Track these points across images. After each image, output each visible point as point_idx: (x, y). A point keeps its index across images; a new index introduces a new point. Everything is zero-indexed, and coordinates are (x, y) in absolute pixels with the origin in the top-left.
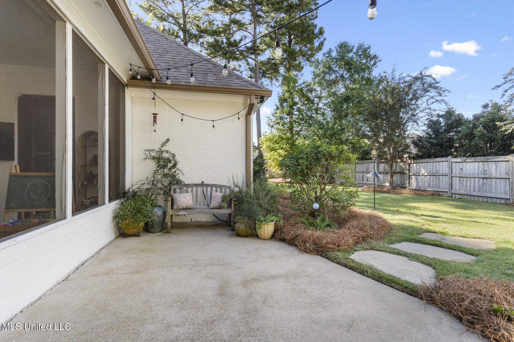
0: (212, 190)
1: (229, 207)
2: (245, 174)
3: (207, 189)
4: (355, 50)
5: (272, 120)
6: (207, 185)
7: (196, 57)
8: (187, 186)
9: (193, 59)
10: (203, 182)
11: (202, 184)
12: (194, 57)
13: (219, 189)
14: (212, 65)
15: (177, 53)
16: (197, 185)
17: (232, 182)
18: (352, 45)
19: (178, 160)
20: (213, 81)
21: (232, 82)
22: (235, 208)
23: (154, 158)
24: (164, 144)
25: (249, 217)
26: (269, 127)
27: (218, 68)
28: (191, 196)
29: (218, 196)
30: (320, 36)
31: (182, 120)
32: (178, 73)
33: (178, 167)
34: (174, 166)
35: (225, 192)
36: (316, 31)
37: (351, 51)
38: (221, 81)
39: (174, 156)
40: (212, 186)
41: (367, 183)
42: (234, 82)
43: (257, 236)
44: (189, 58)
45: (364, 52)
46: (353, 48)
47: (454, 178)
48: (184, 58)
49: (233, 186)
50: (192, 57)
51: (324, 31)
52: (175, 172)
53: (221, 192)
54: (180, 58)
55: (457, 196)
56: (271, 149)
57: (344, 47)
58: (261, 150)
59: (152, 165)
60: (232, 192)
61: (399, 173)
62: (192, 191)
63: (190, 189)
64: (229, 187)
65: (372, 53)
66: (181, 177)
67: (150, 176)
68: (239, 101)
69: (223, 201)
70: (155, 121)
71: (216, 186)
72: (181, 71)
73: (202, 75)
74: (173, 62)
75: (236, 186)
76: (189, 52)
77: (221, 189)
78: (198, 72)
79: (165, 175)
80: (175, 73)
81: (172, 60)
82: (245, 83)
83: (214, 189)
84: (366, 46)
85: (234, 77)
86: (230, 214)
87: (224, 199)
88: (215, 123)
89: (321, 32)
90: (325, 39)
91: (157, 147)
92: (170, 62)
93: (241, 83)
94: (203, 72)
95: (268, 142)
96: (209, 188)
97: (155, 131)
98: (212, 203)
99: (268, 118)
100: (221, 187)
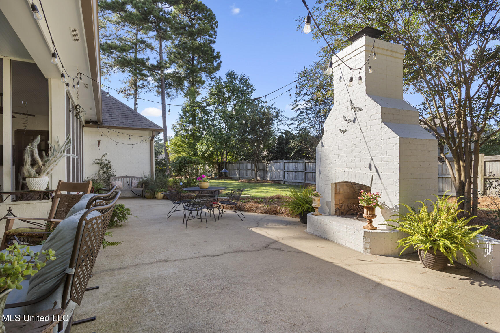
0: (132, 179)
1: (142, 187)
2: (150, 171)
3: (129, 179)
4: (239, 78)
5: (176, 127)
6: (129, 177)
7: (120, 105)
8: (119, 177)
9: (118, 107)
10: (126, 176)
11: (126, 177)
12: (118, 105)
13: (136, 179)
14: (130, 111)
15: (107, 102)
16: (124, 177)
17: (143, 175)
18: (238, 74)
19: (112, 164)
20: (132, 123)
21: (142, 123)
22: (145, 188)
23: (98, 163)
24: (103, 156)
25: (152, 190)
26: (174, 133)
27: (134, 113)
28: (121, 182)
29: (136, 182)
30: (217, 59)
31: (116, 145)
32: (111, 118)
33: (112, 168)
34: (110, 167)
35: (139, 180)
36: (215, 54)
37: (237, 78)
38: (136, 123)
39: (109, 162)
40: (132, 177)
41: (246, 177)
42: (144, 123)
43: (156, 199)
44: (115, 106)
45: (245, 82)
46: (238, 77)
47: (285, 172)
48: (113, 106)
49: (143, 177)
50: (117, 105)
51: (220, 56)
52: (110, 171)
53: (137, 180)
54: (110, 106)
55: (287, 183)
56: (175, 152)
57: (231, 75)
58: (167, 152)
59: (97, 167)
60: (143, 180)
61: (262, 170)
62: (121, 180)
63: (120, 179)
64: (142, 178)
65: (251, 83)
66: (114, 173)
67: (97, 173)
68: (147, 133)
69: (138, 184)
70: (99, 144)
71: (135, 177)
72: (113, 116)
73: (125, 119)
74: (106, 109)
75: (145, 177)
76: (114, 101)
77: (137, 179)
78: (122, 116)
79: (105, 172)
80: (109, 117)
81: (106, 107)
82: (150, 124)
83: (133, 179)
84: (246, 78)
85: (143, 120)
86: (142, 190)
87: (139, 183)
88: (134, 146)
89: (218, 56)
90: (221, 62)
91: (100, 157)
92: (104, 109)
93: (147, 124)
94: (125, 117)
95: (173, 145)
96: (131, 179)
97: (99, 149)
98: (133, 186)
99: (173, 125)
100: (137, 178)
